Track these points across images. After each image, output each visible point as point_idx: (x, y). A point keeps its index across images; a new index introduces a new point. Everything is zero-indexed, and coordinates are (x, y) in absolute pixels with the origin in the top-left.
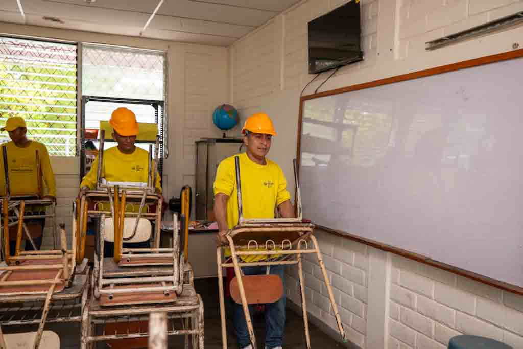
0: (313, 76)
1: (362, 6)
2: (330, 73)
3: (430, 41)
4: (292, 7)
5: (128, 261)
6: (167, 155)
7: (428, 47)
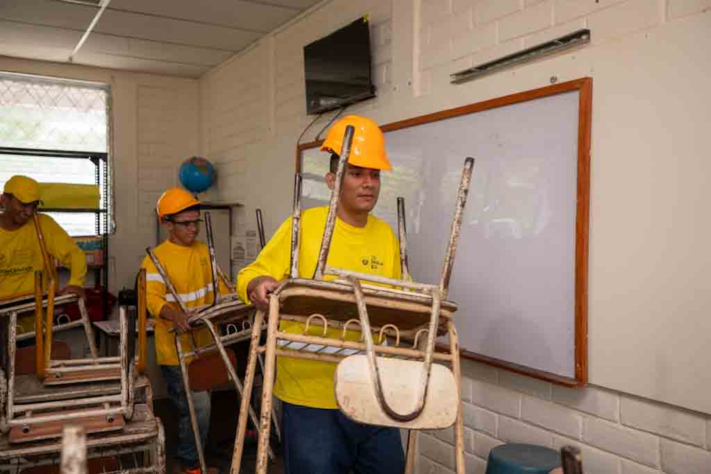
0: (311, 118)
1: (373, 27)
2: (334, 114)
3: (456, 72)
4: (292, 21)
5: (57, 377)
6: (115, 229)
7: (455, 79)
